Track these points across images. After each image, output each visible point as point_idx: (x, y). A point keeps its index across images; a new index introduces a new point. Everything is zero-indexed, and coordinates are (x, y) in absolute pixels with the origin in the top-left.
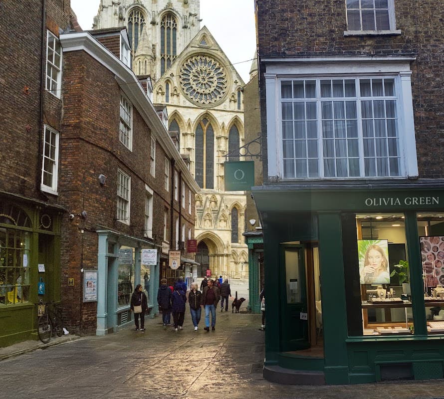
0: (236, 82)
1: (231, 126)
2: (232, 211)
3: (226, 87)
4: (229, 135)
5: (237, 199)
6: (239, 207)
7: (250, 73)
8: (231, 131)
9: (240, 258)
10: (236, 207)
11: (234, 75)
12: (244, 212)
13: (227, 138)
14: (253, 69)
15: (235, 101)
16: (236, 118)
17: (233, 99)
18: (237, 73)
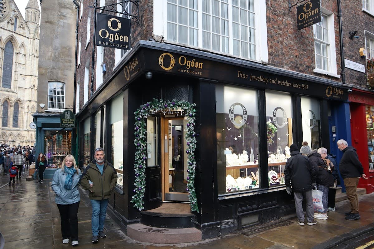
0: (14, 11)
1: (7, 41)
2: (4, 103)
3: (5, 12)
4: (5, 47)
5: (9, 95)
6: (9, 100)
7: (26, 9)
8: (6, 45)
9: (8, 138)
10: (8, 100)
11: (13, 5)
12: (13, 105)
13: (3, 49)
14: (28, 7)
15: (12, 24)
16: (12, 37)
17: (10, 22)
18: (15, 4)
